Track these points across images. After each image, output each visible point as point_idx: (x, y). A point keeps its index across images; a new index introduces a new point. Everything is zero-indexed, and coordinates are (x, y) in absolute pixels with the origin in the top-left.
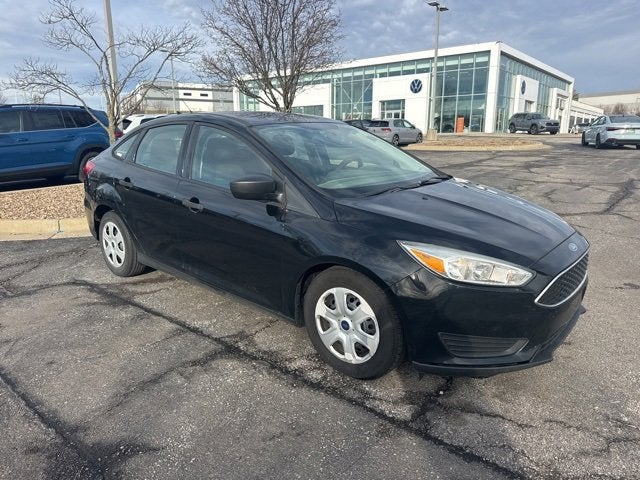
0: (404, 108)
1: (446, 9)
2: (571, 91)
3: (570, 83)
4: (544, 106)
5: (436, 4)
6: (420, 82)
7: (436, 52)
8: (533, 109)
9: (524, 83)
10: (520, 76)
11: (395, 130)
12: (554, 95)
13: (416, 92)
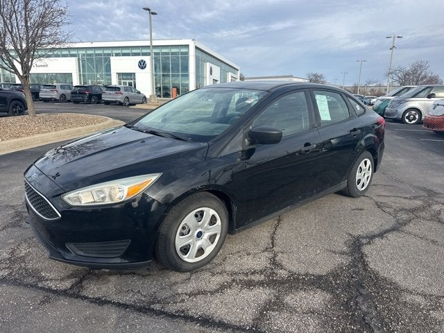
0: (135, 79)
1: (155, 14)
3: (238, 70)
5: (148, 10)
6: (145, 62)
7: (151, 43)
9: (211, 68)
10: (208, 64)
11: (126, 94)
12: (230, 77)
13: (142, 68)
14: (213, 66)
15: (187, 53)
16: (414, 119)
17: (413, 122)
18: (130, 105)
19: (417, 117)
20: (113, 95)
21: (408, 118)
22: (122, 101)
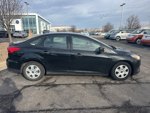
0: (15, 27)
1: (28, 4)
2: (51, 25)
3: (50, 24)
4: (47, 29)
5: (26, 3)
6: (18, 21)
7: (28, 14)
8: (45, 29)
9: (43, 23)
10: (42, 22)
11: (23, 33)
12: (48, 26)
13: (17, 23)
14: (44, 23)
15: (35, 18)
16: (119, 39)
17: (118, 40)
18: (25, 37)
19: (119, 38)
20: (18, 34)
21: (117, 39)
22: (22, 36)
